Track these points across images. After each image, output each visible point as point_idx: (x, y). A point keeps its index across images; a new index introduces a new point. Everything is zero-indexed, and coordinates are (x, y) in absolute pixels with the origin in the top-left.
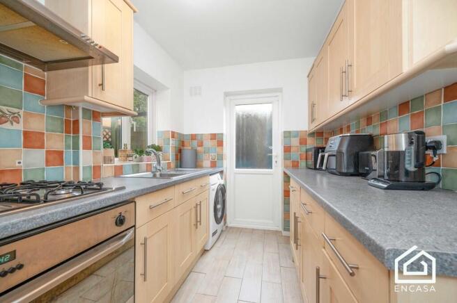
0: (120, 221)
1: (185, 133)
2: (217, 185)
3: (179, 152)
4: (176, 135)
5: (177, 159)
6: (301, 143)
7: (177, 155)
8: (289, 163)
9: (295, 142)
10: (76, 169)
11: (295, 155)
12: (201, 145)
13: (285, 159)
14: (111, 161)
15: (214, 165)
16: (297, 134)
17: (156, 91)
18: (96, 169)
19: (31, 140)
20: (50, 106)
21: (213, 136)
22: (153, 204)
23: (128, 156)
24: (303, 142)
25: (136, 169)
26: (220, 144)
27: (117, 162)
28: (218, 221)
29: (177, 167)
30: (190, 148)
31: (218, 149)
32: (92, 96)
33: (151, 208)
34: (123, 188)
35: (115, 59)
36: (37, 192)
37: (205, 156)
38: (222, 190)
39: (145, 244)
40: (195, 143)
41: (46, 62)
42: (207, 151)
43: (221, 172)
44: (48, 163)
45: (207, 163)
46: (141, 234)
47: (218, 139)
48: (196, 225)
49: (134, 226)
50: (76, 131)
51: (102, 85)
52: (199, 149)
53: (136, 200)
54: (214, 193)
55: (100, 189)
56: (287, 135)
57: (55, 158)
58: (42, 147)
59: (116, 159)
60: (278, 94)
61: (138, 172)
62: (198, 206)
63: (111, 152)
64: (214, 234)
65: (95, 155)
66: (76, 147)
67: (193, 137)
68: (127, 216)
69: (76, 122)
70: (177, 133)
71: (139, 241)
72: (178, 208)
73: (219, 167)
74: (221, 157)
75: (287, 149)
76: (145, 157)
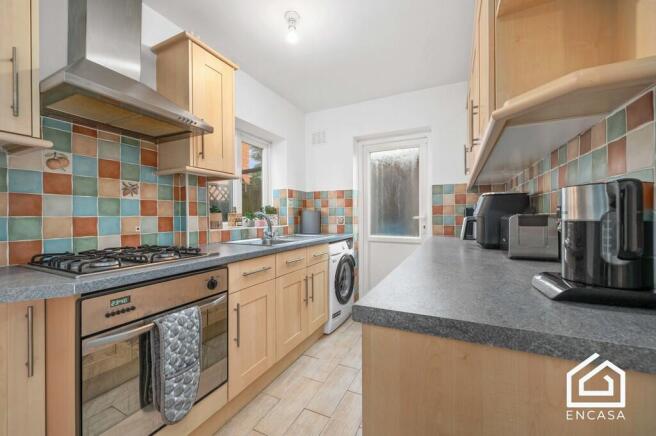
0: (212, 284)
1: (308, 190)
2: (341, 255)
3: (299, 215)
4: (294, 195)
5: (296, 223)
6: (457, 202)
7: (296, 218)
8: (441, 228)
9: (448, 200)
10: (184, 235)
11: (448, 218)
12: (325, 205)
13: (435, 223)
14: (218, 225)
15: (341, 230)
16: (451, 188)
17: (271, 143)
18: (202, 235)
19: (147, 208)
20: (161, 176)
21: (341, 194)
22: (248, 271)
23: (237, 221)
24: (460, 199)
25: (245, 234)
26: (349, 203)
27: (226, 226)
28: (342, 300)
29: (296, 232)
30: (313, 209)
31: (347, 210)
32: (194, 166)
33: (245, 275)
34: (217, 254)
35: (210, 130)
36: (146, 255)
37: (331, 219)
38: (350, 263)
39: (237, 310)
40: (319, 202)
41: (156, 138)
42: (334, 213)
43: (350, 240)
44: (160, 229)
45: (333, 228)
46: (234, 300)
47: (347, 198)
48: (306, 301)
49: (227, 291)
50: (184, 197)
51: (202, 153)
52: (324, 210)
53: (229, 266)
54: (336, 265)
55: (196, 254)
56: (437, 190)
57: (166, 224)
58: (155, 214)
59: (225, 224)
60: (426, 134)
61: (247, 238)
62: (309, 280)
63: (219, 217)
64: (336, 315)
65: (200, 220)
66: (184, 213)
67: (317, 195)
68: (219, 280)
69: (184, 189)
70: (297, 191)
71: (232, 306)
72: (281, 279)
73: (348, 233)
74: (350, 221)
75: (437, 210)
76: (257, 221)
